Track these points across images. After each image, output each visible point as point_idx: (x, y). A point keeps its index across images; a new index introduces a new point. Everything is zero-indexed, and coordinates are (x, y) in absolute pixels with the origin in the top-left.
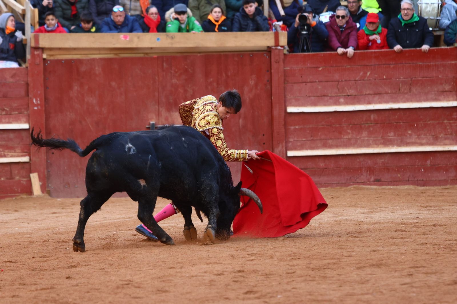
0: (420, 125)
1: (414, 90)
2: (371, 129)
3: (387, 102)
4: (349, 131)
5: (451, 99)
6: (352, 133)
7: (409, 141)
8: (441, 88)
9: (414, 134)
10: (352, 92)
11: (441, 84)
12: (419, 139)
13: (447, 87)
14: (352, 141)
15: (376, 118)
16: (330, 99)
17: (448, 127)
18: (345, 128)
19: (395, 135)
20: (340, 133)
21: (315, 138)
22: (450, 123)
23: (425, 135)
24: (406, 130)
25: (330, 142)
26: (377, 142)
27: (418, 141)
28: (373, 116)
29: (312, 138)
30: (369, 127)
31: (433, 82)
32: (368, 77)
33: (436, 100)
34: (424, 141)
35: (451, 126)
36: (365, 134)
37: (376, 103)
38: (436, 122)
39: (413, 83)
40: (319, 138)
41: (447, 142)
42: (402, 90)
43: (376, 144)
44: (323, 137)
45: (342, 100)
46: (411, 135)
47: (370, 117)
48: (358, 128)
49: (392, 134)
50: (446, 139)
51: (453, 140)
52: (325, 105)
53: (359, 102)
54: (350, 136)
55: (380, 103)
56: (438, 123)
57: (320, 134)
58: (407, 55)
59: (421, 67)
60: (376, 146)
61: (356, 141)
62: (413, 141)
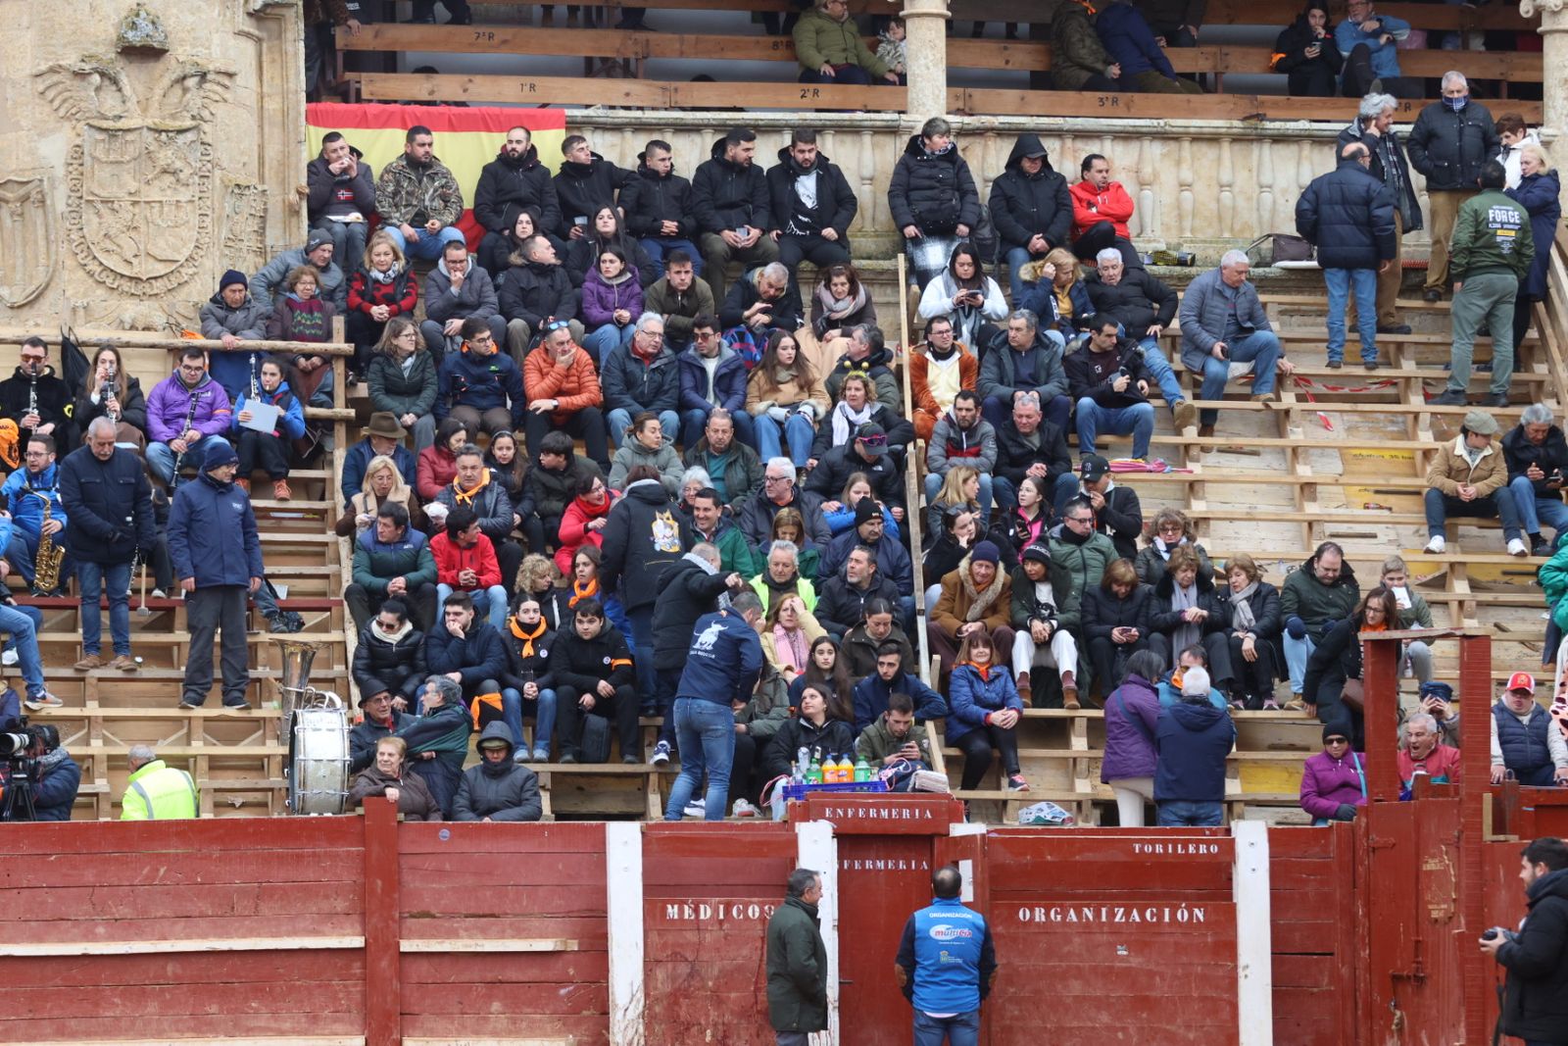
0: (278, 989)
1: (265, 909)
2: (168, 996)
3: (204, 936)
4: (117, 1000)
5: (349, 931)
6: (124, 1005)
7: (252, 1024)
8: (325, 906)
9: (264, 1010)
10: (124, 911)
11: (327, 897)
12: (276, 1020)
13: (340, 905)
14: (124, 1024)
15: (179, 971)
16: (74, 927)
17: (341, 995)
18: (108, 993)
19: (221, 1012)
20: (96, 1005)
21: (38, 1016)
22: (345, 986)
23: (289, 1011)
24: (246, 1000)
25: (73, 1023)
26: (180, 1025)
27: (273, 1025)
28: (171, 968)
29: (30, 1015)
30: (162, 991)
31: (309, 891)
32: (164, 878)
33: (315, 933)
34: (287, 1025)
35: (349, 993)
36: (152, 1007)
37: (178, 938)
38: (313, 983)
39: (263, 894)
40: (46, 1015)
41: (338, 1027)
42: (238, 909)
43: (178, 1031)
44: (56, 1013)
45: (101, 930)
46: (257, 1011)
47: (164, 968)
48: (138, 993)
49: (214, 1008)
50: (335, 1021)
51: (352, 1024)
52: (62, 941)
53: (141, 935)
54: (118, 1013)
55: (188, 937)
56: (320, 986)
57: (49, 1005)
58: (251, 830)
59: (280, 858)
60: (177, 1035)
61: (133, 1024)
62: (262, 1024)
